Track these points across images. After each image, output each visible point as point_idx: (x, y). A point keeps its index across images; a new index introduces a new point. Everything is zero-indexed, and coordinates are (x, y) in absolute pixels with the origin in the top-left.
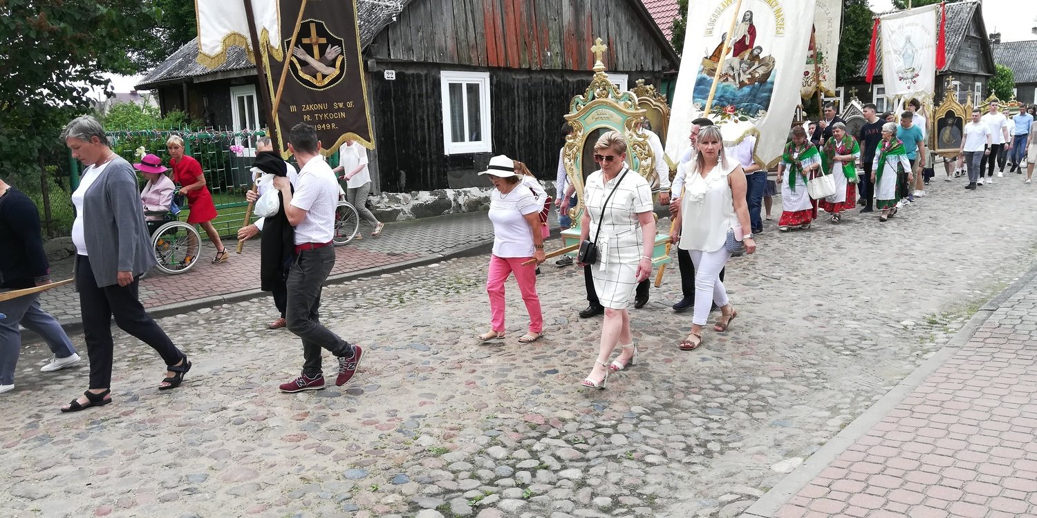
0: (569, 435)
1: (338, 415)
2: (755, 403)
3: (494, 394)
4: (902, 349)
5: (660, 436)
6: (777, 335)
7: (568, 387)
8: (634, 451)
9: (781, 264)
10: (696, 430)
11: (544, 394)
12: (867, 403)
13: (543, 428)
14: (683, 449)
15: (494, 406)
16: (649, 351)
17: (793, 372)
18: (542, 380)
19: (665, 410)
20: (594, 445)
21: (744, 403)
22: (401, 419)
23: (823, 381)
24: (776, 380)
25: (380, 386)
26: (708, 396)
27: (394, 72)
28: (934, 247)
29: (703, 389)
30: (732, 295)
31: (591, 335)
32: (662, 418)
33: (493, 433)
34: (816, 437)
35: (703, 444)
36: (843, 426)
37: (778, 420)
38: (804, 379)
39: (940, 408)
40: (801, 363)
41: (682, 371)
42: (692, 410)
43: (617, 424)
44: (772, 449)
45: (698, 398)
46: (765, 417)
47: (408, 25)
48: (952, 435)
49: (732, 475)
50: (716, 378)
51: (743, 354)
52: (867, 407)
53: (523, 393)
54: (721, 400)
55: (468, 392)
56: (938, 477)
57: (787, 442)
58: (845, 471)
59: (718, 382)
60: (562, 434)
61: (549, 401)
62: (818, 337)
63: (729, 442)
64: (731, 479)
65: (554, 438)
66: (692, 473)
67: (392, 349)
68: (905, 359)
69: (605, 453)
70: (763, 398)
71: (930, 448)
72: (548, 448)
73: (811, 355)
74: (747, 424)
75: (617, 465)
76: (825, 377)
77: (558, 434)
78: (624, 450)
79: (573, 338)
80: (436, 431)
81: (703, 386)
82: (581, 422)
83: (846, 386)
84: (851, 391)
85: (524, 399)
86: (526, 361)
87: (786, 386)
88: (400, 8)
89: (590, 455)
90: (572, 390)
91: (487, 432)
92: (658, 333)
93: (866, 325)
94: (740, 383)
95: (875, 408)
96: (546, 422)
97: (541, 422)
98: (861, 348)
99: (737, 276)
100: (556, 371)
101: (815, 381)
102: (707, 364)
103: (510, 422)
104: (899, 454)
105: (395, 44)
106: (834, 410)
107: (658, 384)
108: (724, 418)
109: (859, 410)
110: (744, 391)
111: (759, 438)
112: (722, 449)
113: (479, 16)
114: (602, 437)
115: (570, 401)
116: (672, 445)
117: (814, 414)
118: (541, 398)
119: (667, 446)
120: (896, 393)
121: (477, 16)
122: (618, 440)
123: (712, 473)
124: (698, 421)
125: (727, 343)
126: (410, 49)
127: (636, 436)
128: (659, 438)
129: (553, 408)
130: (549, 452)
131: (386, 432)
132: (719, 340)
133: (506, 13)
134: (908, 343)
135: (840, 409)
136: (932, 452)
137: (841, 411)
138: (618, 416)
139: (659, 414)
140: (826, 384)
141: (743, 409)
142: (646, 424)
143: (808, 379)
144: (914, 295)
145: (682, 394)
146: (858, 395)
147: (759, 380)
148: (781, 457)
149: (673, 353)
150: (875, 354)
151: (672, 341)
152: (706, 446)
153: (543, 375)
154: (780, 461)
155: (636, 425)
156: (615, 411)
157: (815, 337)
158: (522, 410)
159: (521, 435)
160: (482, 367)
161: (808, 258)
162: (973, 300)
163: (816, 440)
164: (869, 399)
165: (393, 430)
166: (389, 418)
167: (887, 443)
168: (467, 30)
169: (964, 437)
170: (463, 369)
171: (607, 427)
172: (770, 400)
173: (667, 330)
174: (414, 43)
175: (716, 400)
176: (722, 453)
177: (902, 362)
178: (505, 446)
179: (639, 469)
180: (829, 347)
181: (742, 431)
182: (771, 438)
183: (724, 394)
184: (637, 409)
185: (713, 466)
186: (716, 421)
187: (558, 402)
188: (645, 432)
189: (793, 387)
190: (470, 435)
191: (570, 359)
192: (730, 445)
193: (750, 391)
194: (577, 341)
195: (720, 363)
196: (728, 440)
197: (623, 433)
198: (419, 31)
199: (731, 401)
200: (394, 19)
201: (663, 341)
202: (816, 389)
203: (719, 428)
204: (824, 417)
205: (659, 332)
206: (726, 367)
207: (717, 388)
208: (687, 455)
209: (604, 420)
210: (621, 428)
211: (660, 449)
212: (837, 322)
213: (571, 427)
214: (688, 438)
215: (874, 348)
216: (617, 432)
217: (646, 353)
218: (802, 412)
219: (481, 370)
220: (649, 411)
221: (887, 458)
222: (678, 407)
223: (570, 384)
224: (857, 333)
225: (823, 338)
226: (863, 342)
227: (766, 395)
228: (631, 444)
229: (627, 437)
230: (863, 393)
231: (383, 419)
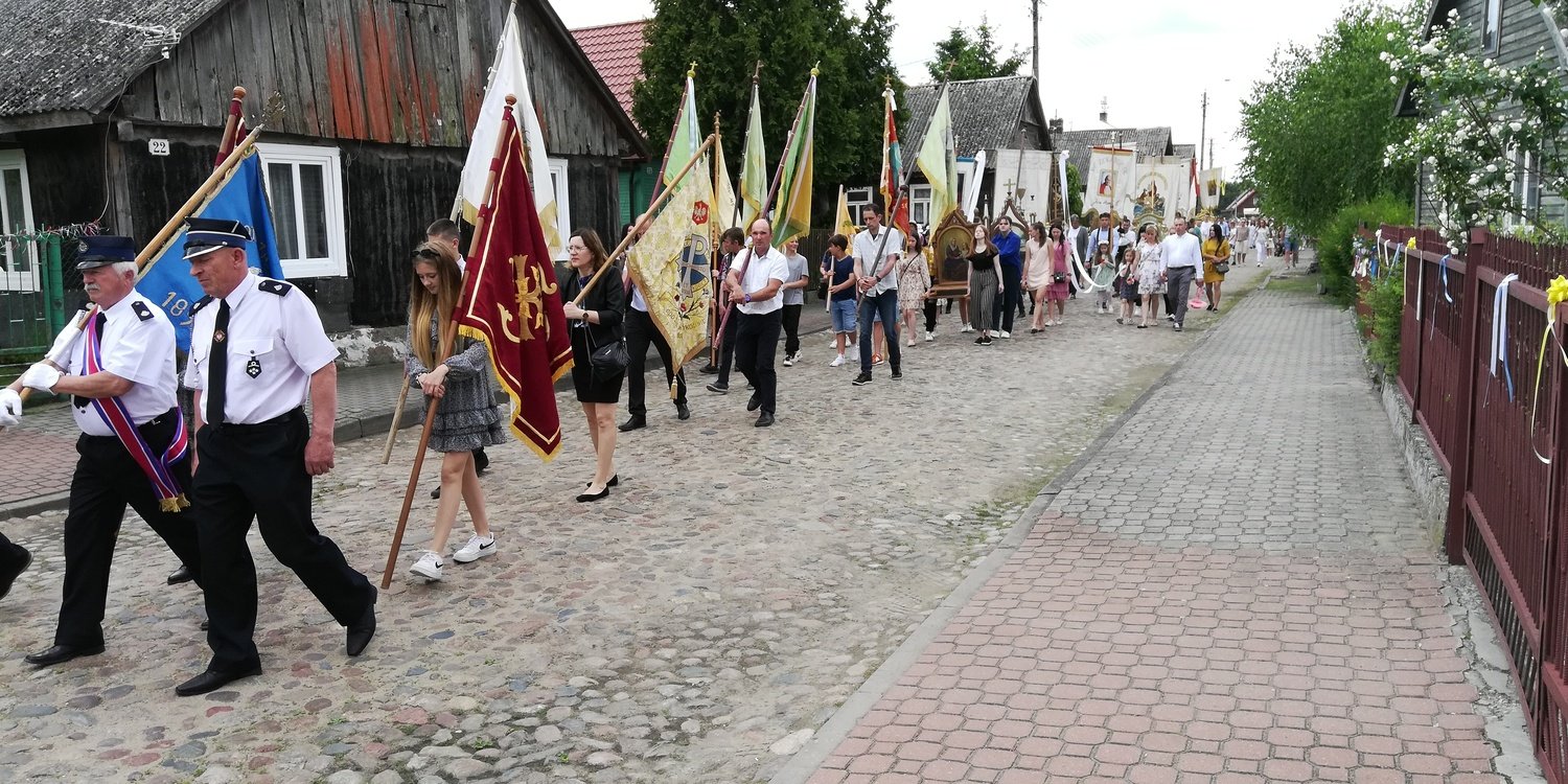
0: (468, 737)
1: (50, 747)
2: (750, 652)
3: (341, 681)
4: (945, 555)
5: (611, 720)
6: (784, 547)
7: (470, 658)
8: (572, 749)
9: (792, 441)
10: (665, 704)
11: (428, 674)
12: (899, 637)
13: (423, 732)
14: (647, 737)
15: (341, 703)
16: (601, 586)
17: (804, 600)
18: (427, 651)
19: (621, 678)
20: (509, 748)
21: (735, 653)
22: (171, 743)
23: (843, 609)
24: (781, 615)
25: (132, 688)
26: (685, 648)
27: (166, 142)
28: (986, 409)
29: (678, 638)
30: (724, 491)
31: (508, 570)
32: (616, 692)
33: (340, 748)
34: (832, 694)
35: (675, 725)
36: (868, 675)
37: (782, 675)
38: (818, 609)
39: (989, 636)
40: (815, 586)
41: (649, 614)
42: (662, 673)
43: (547, 709)
44: (771, 721)
45: (669, 653)
46: (764, 672)
47: (192, 65)
48: (1005, 674)
49: (715, 767)
50: (697, 619)
51: (735, 580)
52: (900, 642)
53: (393, 674)
54: (703, 653)
55: (296, 684)
56: (985, 736)
57: (793, 707)
58: (867, 743)
59: (699, 625)
60: (456, 736)
61: (436, 684)
62: (836, 545)
63: (713, 717)
64: (714, 775)
65: (443, 745)
66: (657, 772)
67: (160, 619)
68: (948, 568)
69: (527, 759)
70: (762, 644)
71: (975, 695)
72: (432, 763)
73: (829, 573)
74: (739, 686)
75: (544, 775)
76: (847, 603)
77: (451, 737)
78: (555, 750)
79: (480, 577)
80: (236, 756)
81: (678, 634)
82: (488, 713)
83: (873, 614)
84: (879, 622)
85: (395, 685)
86: (398, 622)
87: (794, 623)
88: (175, 38)
89: (500, 765)
90: (477, 662)
91: (328, 749)
92: (614, 557)
93: (900, 523)
94: (731, 624)
95: (910, 644)
96: (431, 720)
97: (424, 720)
98: (894, 557)
99: (731, 460)
100: (449, 634)
101: (833, 610)
102: (685, 599)
103: (369, 726)
104: (938, 708)
105: (167, 95)
106: (857, 652)
107: (611, 638)
108: (707, 680)
109: (889, 649)
110: (736, 635)
111: (754, 705)
112: (702, 729)
113: (318, 59)
114: (521, 733)
115: (472, 680)
116: (629, 732)
117: (831, 660)
118: (424, 681)
119: (621, 735)
120: (937, 618)
121: (314, 56)
122: (547, 734)
123: (688, 769)
124: (668, 690)
125: (714, 564)
126: (196, 106)
127: (575, 725)
128: (610, 724)
129: (444, 695)
130: (435, 769)
131: (142, 769)
132: (705, 560)
133: (365, 54)
134: (952, 547)
135: (865, 649)
136: (979, 701)
137: (866, 652)
138: (549, 695)
139: (611, 685)
140: (848, 615)
141: (735, 664)
142: (591, 704)
143: (824, 608)
144: (960, 477)
145: (647, 650)
146: (888, 626)
147: (757, 617)
148: (784, 731)
149: (636, 586)
150: (911, 564)
151: (635, 567)
152: (679, 728)
153: (426, 641)
154: (783, 737)
155: (575, 708)
156: (544, 688)
157: (834, 546)
158: (391, 703)
159: (387, 748)
160: (321, 638)
161: (827, 430)
162: (1033, 480)
163: (832, 700)
164: (902, 630)
165: (156, 763)
166: (149, 743)
167: (924, 694)
168: (297, 79)
169: (1018, 675)
170: (289, 645)
171: (530, 716)
172: (772, 646)
173: (628, 551)
174: (203, 96)
175: (696, 653)
176: (702, 735)
177: (945, 574)
178: (358, 769)
179: (577, 777)
180: (852, 558)
181: (731, 698)
182: (772, 703)
183: (708, 643)
184: (578, 681)
185: (688, 757)
186: (695, 686)
187: (451, 685)
188: (589, 717)
189: (803, 623)
190: (298, 756)
191: (474, 610)
192: (715, 722)
193: (744, 635)
194: (487, 580)
195: (703, 596)
196: (711, 714)
197: (556, 723)
198: (211, 77)
199: (718, 653)
200: (166, 55)
201: (622, 568)
202: (834, 623)
203: (699, 697)
204: (844, 664)
205: (617, 555)
206: (713, 602)
207: (698, 635)
208: (652, 745)
209: (526, 706)
210: (552, 715)
211: (611, 741)
212: (863, 522)
213: (473, 722)
214: (654, 718)
215: (909, 555)
216: (545, 723)
217: (595, 590)
218: (815, 658)
219: (321, 642)
220: (597, 683)
221: (923, 717)
222: (640, 670)
223: (472, 653)
224: (888, 535)
225: (845, 547)
226: (897, 548)
227: (766, 638)
228: (566, 740)
229: (561, 729)
230: (895, 623)
231: (137, 745)
